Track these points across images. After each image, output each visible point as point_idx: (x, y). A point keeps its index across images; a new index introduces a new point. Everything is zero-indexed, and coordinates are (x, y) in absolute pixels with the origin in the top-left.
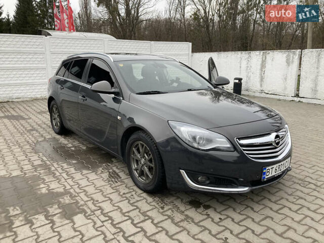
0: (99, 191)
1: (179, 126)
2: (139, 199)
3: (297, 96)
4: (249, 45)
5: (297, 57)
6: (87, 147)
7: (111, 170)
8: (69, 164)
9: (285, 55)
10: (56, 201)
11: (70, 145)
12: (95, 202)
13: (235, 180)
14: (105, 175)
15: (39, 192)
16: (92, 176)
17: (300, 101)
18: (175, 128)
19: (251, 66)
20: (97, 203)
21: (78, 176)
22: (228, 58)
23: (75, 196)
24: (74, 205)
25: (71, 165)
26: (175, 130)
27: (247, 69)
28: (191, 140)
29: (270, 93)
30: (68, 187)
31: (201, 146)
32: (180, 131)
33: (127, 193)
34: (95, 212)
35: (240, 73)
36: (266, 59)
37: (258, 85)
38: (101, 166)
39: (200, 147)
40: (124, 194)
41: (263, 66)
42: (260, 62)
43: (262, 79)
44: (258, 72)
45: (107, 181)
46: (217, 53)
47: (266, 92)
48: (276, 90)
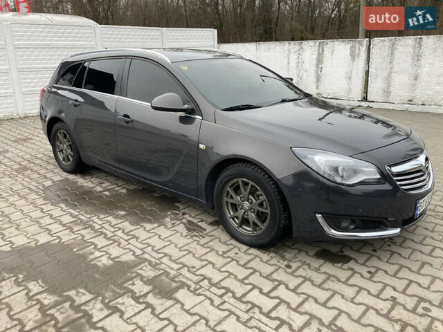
0: (186, 252)
1: (310, 154)
2: (249, 258)
3: (365, 99)
4: (274, 30)
5: (364, 49)
6: (127, 189)
7: (184, 221)
8: (117, 217)
9: (349, 46)
10: (134, 275)
11: (99, 189)
12: (191, 269)
13: (385, 221)
14: (181, 228)
15: (99, 264)
16: (163, 231)
17: (368, 107)
18: (306, 158)
19: (303, 62)
20: (195, 270)
21: (141, 233)
22: (270, 50)
23: (157, 264)
24: (163, 277)
25: (120, 218)
26: (305, 161)
27: (297, 66)
28: (331, 173)
29: (329, 97)
30: (138, 252)
31: (346, 180)
32: (313, 161)
33: (228, 251)
34: (201, 284)
35: (288, 71)
36: (323, 51)
37: (314, 86)
38: (166, 216)
39: (344, 182)
40: (224, 253)
41: (320, 61)
42: (315, 56)
43: (318, 79)
44: (314, 68)
45: (189, 237)
46: (255, 43)
47: (324, 96)
48: (338, 93)
